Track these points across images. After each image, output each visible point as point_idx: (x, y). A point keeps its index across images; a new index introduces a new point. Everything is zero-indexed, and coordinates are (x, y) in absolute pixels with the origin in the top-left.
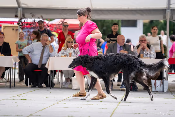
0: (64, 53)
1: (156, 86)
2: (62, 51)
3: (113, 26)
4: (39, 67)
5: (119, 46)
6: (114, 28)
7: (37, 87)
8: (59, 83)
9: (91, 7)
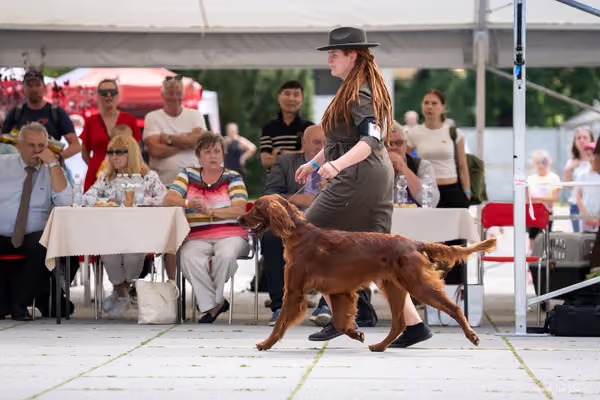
0: (108, 192)
2: (99, 185)
3: (283, 93)
4: (17, 243)
6: (286, 97)
7: (10, 316)
8: (90, 301)
9: (202, 24)
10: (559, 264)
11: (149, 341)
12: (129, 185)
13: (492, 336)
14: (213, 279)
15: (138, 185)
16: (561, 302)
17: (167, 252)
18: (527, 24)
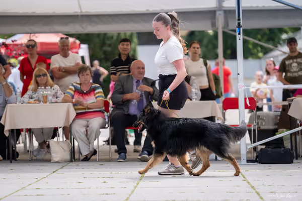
2: (29, 92)
3: (121, 44)
6: (122, 47)
8: (27, 152)
9: (79, 11)
10: (262, 128)
11: (57, 171)
12: (45, 92)
13: (229, 165)
14: (88, 139)
15: (49, 92)
16: (264, 147)
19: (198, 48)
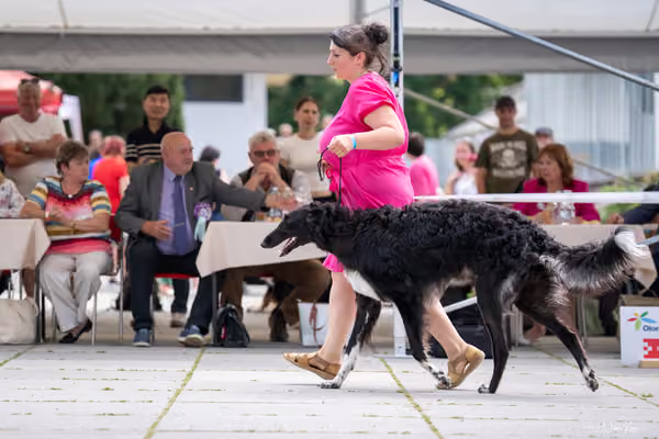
1: (318, 327)
5: (173, 176)
6: (152, 104)
9: (60, 24)
11: (5, 362)
13: (369, 358)
14: (74, 297)
17: (26, 266)
18: (405, 29)
19: (314, 112)
